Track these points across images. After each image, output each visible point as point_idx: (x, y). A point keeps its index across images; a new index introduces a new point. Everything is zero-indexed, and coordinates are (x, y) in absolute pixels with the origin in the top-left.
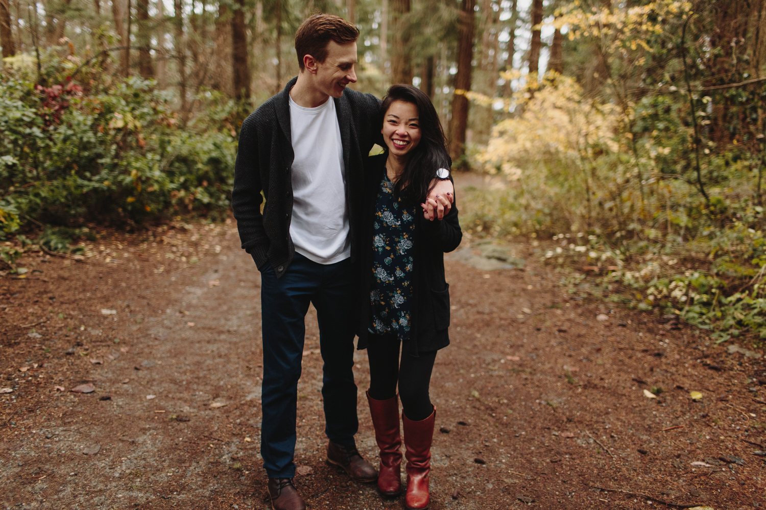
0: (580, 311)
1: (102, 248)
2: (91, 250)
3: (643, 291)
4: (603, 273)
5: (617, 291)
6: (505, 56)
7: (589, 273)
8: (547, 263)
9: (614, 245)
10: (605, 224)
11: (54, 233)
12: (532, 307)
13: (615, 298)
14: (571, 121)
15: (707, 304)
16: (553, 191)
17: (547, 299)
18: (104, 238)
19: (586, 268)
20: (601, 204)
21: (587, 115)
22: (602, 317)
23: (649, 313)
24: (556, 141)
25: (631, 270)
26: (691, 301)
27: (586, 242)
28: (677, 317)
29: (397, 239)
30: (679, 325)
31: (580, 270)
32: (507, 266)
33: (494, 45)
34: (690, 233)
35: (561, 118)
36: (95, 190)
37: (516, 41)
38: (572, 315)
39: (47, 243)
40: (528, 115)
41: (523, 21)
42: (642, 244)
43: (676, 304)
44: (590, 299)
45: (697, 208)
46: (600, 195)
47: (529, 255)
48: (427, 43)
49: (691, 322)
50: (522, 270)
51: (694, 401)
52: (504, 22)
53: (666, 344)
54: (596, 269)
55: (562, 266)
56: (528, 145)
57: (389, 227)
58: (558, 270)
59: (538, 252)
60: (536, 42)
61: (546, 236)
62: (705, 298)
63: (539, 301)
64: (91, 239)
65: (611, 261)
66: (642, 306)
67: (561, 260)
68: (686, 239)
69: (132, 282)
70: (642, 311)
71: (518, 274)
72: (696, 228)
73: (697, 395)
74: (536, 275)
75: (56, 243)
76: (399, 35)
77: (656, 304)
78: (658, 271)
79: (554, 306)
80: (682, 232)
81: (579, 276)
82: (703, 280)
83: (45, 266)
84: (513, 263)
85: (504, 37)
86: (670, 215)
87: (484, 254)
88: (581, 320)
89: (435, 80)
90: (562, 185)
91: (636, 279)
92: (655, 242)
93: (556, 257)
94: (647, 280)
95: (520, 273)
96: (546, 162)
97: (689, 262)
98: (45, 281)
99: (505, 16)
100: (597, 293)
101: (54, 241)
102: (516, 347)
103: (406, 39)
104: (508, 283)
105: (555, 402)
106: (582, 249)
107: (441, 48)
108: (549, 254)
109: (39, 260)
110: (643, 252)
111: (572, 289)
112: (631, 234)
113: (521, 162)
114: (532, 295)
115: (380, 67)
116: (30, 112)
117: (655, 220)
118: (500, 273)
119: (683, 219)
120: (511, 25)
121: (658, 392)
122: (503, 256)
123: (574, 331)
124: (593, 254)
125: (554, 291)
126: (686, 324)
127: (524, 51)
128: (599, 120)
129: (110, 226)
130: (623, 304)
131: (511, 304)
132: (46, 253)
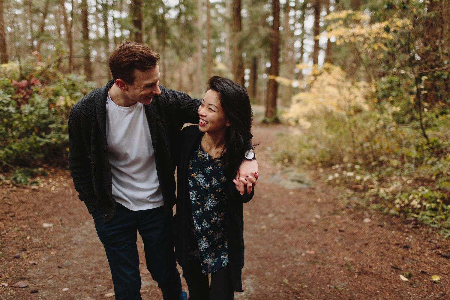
0: (352, 216)
1: (50, 180)
2: (43, 182)
3: (392, 201)
4: (365, 189)
5: (375, 202)
6: (298, 55)
7: (356, 190)
8: (329, 183)
9: (371, 170)
10: (365, 157)
11: (20, 172)
12: (321, 214)
13: (374, 206)
14: (340, 93)
15: (434, 210)
16: (331, 136)
17: (331, 208)
18: (52, 174)
19: (355, 186)
20: (362, 145)
21: (349, 89)
22: (367, 220)
23: (397, 216)
24: (331, 106)
25: (383, 187)
26: (424, 208)
27: (353, 169)
28: (416, 219)
29: (205, 198)
30: (418, 224)
31: (350, 188)
32: (304, 186)
33: (292, 49)
34: (419, 162)
35: (333, 91)
36: (47, 144)
37: (304, 47)
38: (347, 219)
39: (15, 179)
40: (314, 90)
41: (309, 35)
42: (389, 169)
43: (414, 209)
44: (358, 207)
45: (422, 145)
46: (360, 139)
47: (317, 178)
48: (252, 49)
49: (425, 222)
50: (314, 189)
51: (435, 282)
52: (297, 36)
53: (410, 239)
54: (361, 187)
55: (339, 185)
56: (314, 108)
57: (201, 186)
58: (336, 188)
59: (323, 176)
60: (317, 47)
61: (328, 165)
62: (433, 206)
63: (325, 210)
64: (44, 175)
65: (370, 182)
66: (392, 212)
67: (338, 182)
68: (416, 166)
69: (66, 203)
70: (392, 215)
71: (311, 192)
72: (422, 158)
73: (436, 278)
74: (323, 192)
75: (21, 179)
76: (235, 45)
77: (401, 210)
78: (401, 187)
79: (335, 213)
80: (414, 161)
81: (350, 192)
82: (431, 194)
83: (12, 194)
84: (308, 184)
85: (297, 44)
86: (404, 150)
87: (290, 178)
88: (353, 222)
89: (258, 71)
90: (336, 132)
91: (387, 194)
92: (397, 168)
93: (335, 179)
94: (394, 194)
95: (313, 191)
96: (326, 118)
97: (420, 181)
98: (10, 205)
99: (298, 33)
100: (363, 203)
101: (20, 177)
102: (312, 244)
103: (240, 47)
104: (304, 197)
105: (340, 286)
106: (351, 174)
107: (261, 52)
108: (331, 178)
109: (9, 190)
110: (390, 175)
111: (346, 201)
112: (381, 163)
113: (310, 118)
114: (320, 205)
115: (226, 64)
116: (8, 97)
117: (396, 154)
118: (299, 190)
119: (414, 154)
120: (302, 37)
121: (409, 277)
122: (301, 180)
123: (349, 230)
124: (358, 178)
125: (334, 203)
126: (422, 224)
127: (310, 52)
128: (356, 91)
129: (57, 166)
130: (381, 210)
131: (308, 212)
132: (14, 185)
